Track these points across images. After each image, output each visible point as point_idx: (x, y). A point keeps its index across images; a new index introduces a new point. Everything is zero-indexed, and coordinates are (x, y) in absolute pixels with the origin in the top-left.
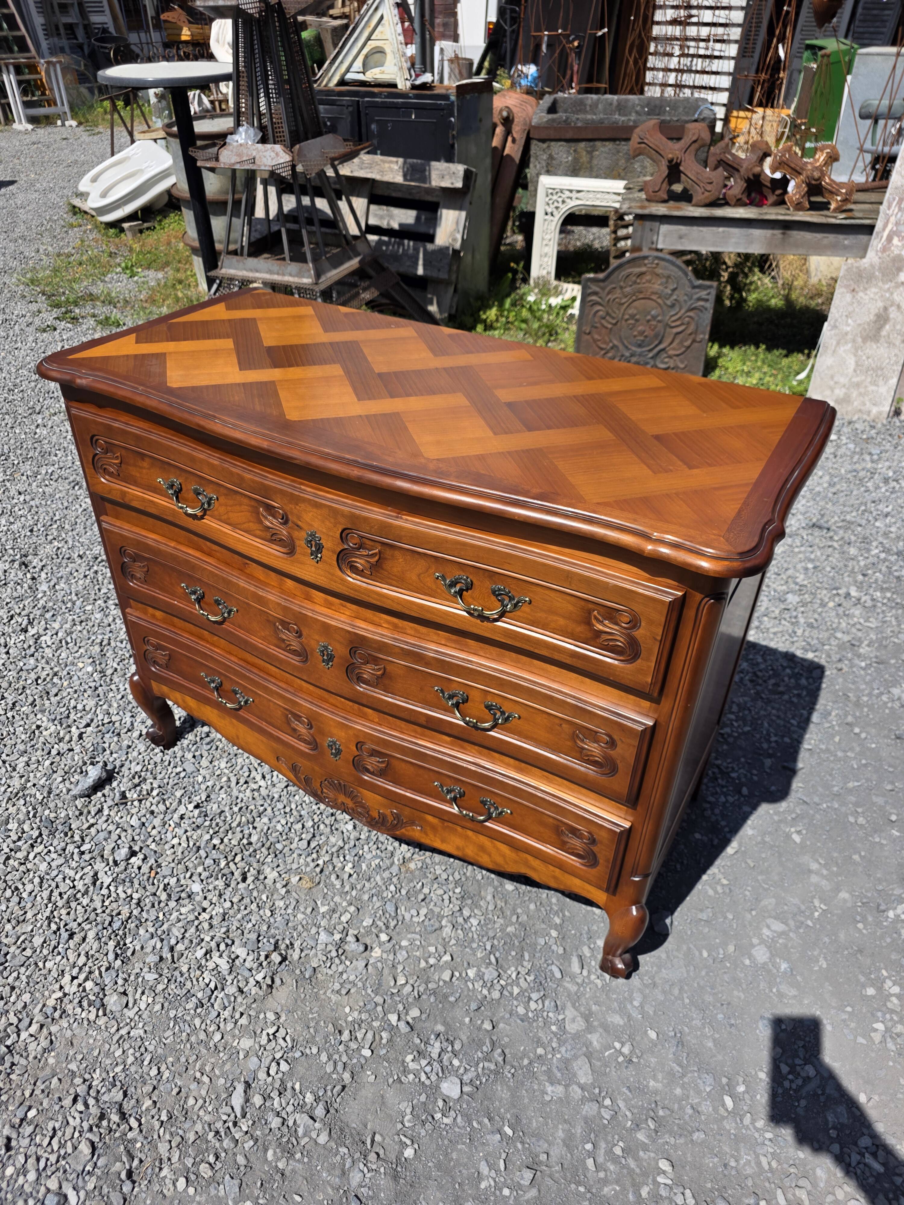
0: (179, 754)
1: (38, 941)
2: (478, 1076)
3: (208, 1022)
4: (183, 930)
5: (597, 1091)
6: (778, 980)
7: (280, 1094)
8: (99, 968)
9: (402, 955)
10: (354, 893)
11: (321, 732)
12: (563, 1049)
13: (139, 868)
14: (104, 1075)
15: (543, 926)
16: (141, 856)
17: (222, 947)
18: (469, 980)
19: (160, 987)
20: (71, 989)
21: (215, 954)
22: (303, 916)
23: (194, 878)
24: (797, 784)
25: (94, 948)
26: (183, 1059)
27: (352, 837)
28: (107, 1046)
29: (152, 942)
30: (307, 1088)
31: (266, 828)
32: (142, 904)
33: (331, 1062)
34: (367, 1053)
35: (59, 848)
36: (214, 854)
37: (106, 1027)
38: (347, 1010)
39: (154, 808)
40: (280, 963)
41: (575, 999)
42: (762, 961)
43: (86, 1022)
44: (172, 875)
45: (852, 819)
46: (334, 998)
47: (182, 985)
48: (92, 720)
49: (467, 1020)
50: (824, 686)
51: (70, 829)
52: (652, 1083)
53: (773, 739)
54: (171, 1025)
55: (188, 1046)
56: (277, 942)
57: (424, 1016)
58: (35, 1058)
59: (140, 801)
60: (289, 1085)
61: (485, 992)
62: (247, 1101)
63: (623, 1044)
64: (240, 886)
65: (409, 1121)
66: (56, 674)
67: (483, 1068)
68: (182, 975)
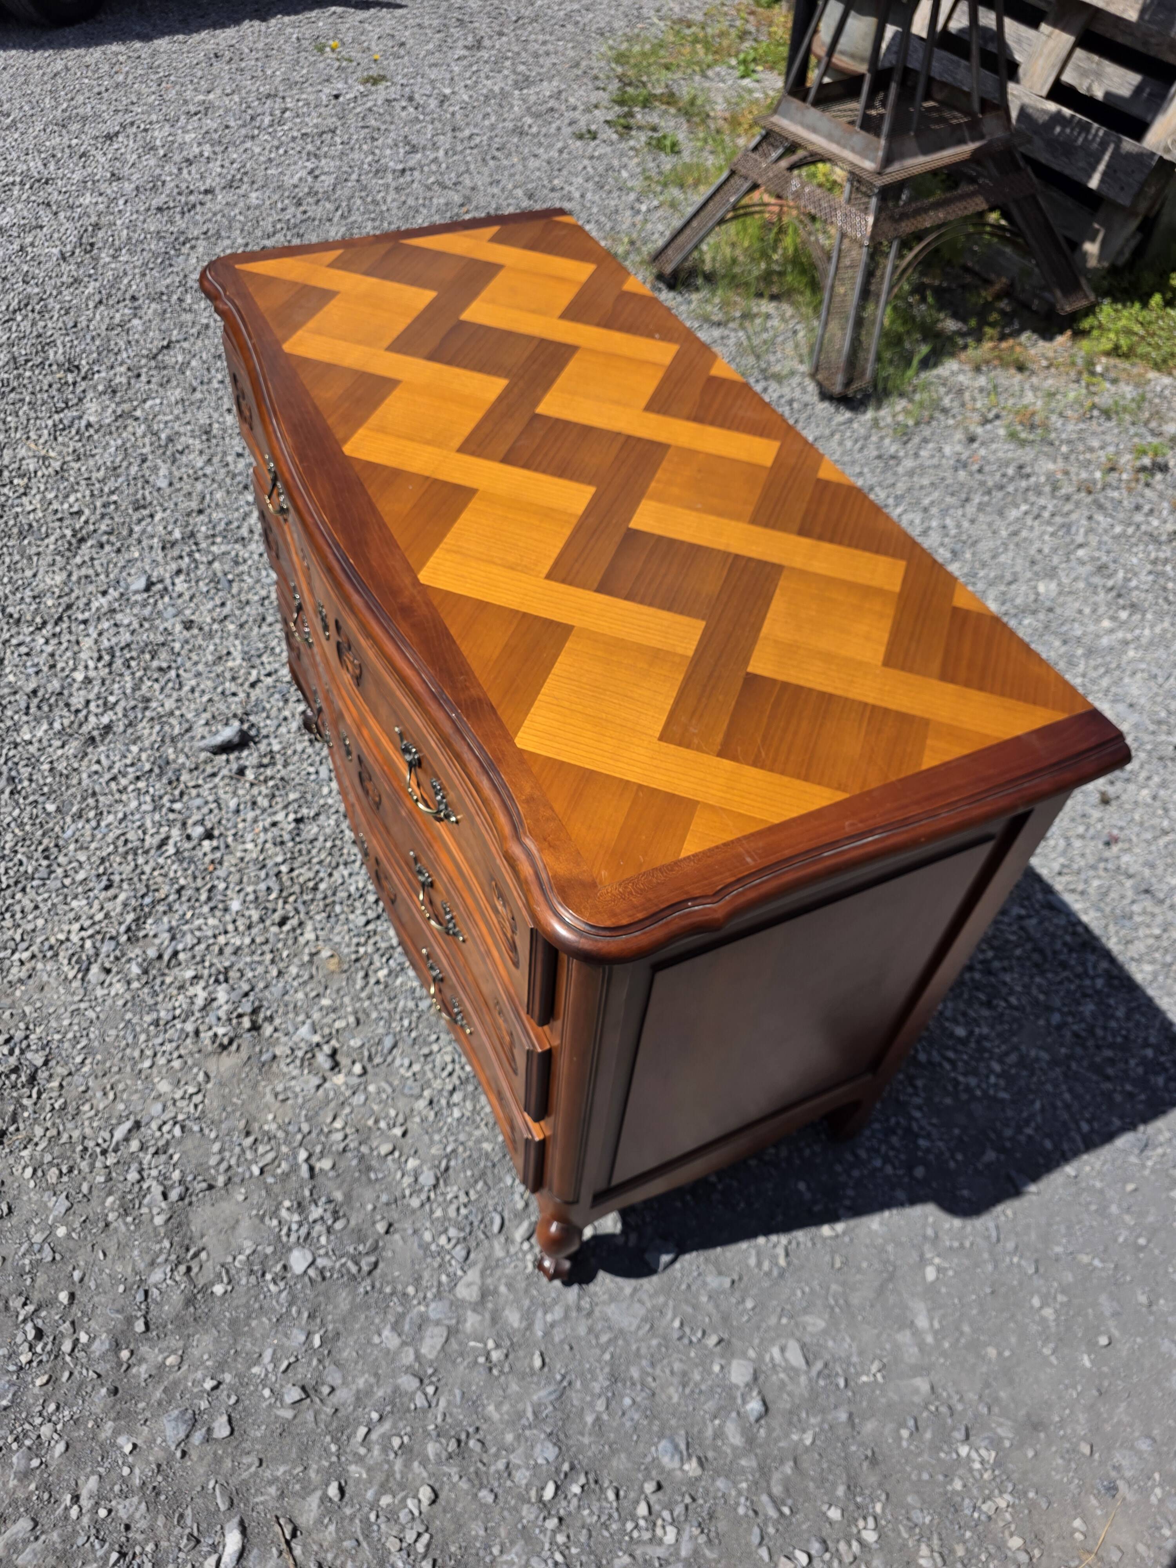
2: (333, 1268)
3: (151, 1045)
5: (430, 1371)
6: (733, 1415)
7: (157, 1153)
12: (433, 1306)
14: (44, 1034)
18: (404, 1169)
28: (63, 1010)
30: (182, 1165)
33: (219, 1157)
34: (256, 1171)
37: (74, 992)
38: (270, 1117)
41: (491, 1266)
42: (734, 1380)
49: (370, 1207)
52: (491, 1408)
55: (120, 1055)
57: (332, 1173)
58: (9, 982)
60: (170, 1151)
61: (408, 1191)
62: (127, 1139)
63: (498, 1346)
65: (241, 1262)
67: (343, 1265)
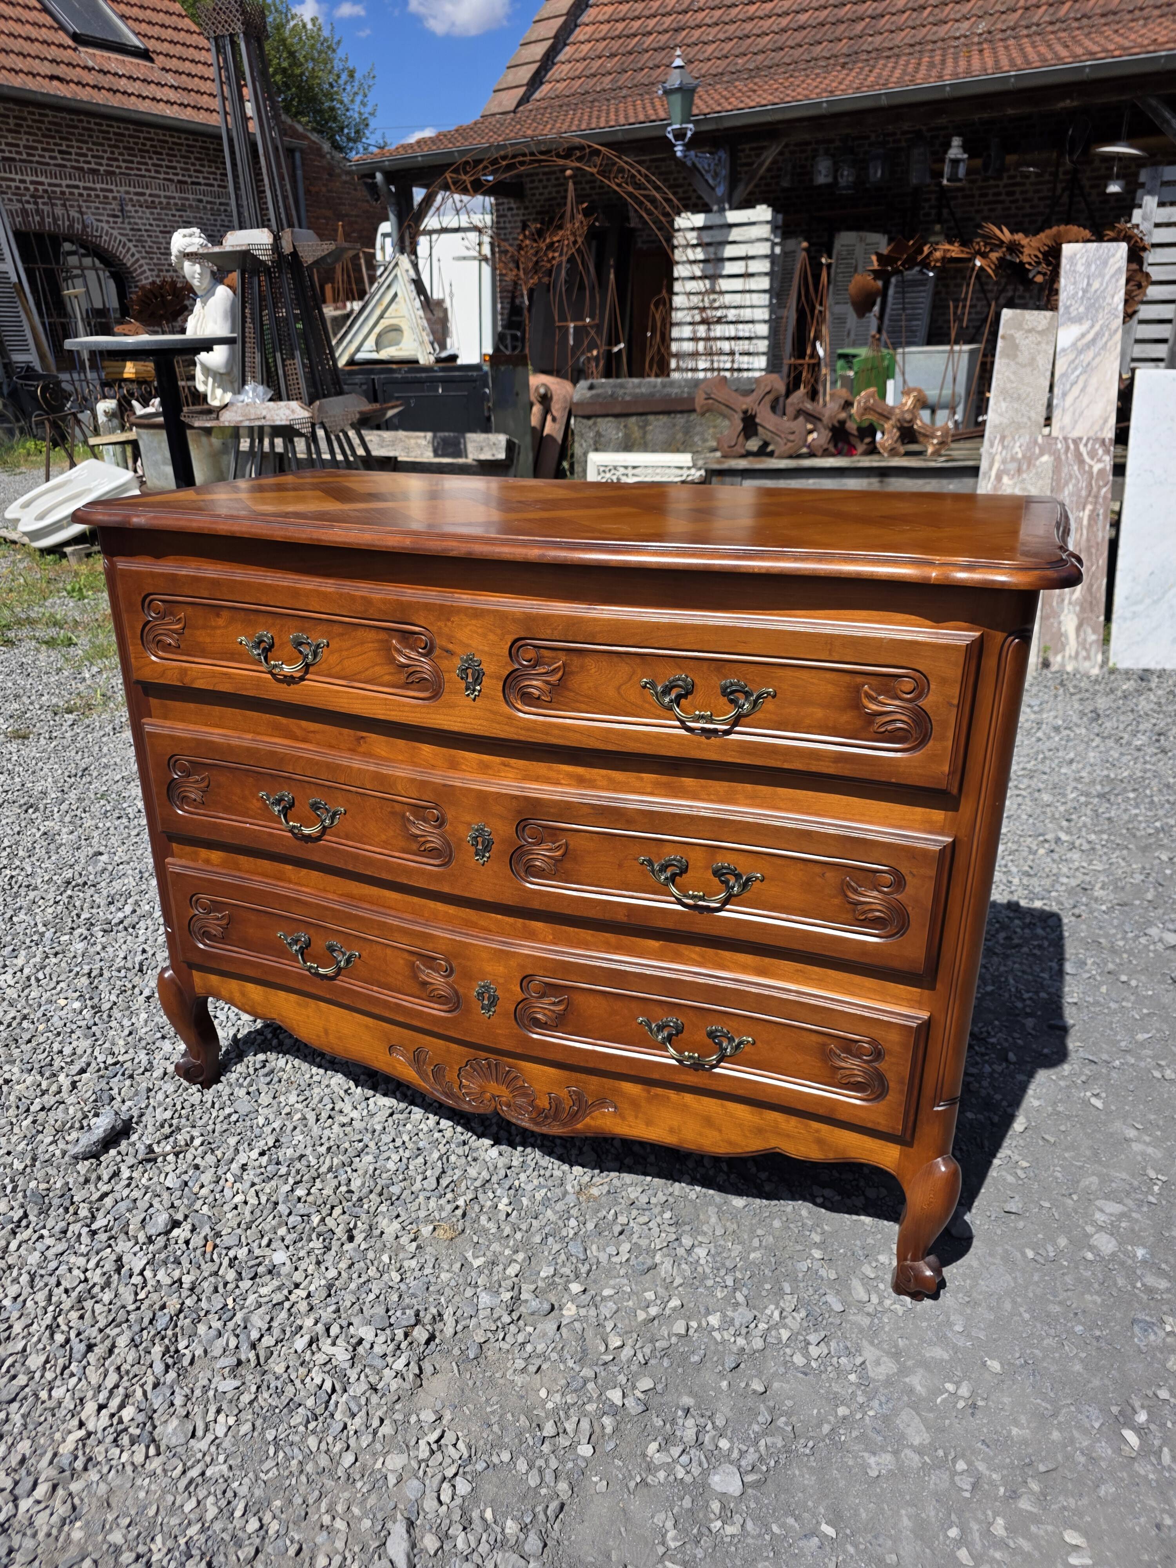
0: (227, 1091)
1: (35, 1361)
2: (761, 1459)
3: (330, 1439)
4: (268, 1318)
5: (941, 1453)
6: (1139, 1272)
7: (465, 1529)
8: (142, 1386)
9: (607, 1309)
10: (518, 1236)
11: (468, 975)
12: (875, 1403)
13: (187, 1242)
14: (170, 1543)
15: (799, 1247)
16: (187, 1226)
17: (335, 1330)
18: (714, 1329)
19: (246, 1398)
20: (98, 1423)
21: (325, 1344)
22: (449, 1275)
23: (273, 1246)
24: (1072, 1044)
25: (130, 1359)
26: (298, 1500)
27: (500, 1165)
28: (170, 1498)
29: (222, 1342)
30: (505, 1516)
31: (371, 1168)
32: (198, 1290)
33: (535, 1471)
34: (585, 1450)
35: (57, 1229)
36: (301, 1208)
37: (165, 1471)
38: (543, 1393)
39: (198, 1161)
40: (428, 1343)
41: (872, 1334)
42: (1109, 1252)
43: (129, 1468)
44: (239, 1245)
45: (1157, 1074)
46: (519, 1380)
47: (279, 1392)
48: (89, 1064)
49: (724, 1384)
50: (1066, 934)
51: (72, 1203)
52: (1015, 1431)
53: (1026, 996)
54: (271, 1452)
55: (303, 1479)
56: (417, 1314)
57: (659, 1387)
58: (49, 1535)
59: (177, 1155)
60: (475, 1514)
61: (741, 1341)
62: (413, 1546)
63: (958, 1384)
64: (345, 1248)
65: (675, 1539)
66: (25, 1017)
67: (767, 1446)
68: (277, 1378)
